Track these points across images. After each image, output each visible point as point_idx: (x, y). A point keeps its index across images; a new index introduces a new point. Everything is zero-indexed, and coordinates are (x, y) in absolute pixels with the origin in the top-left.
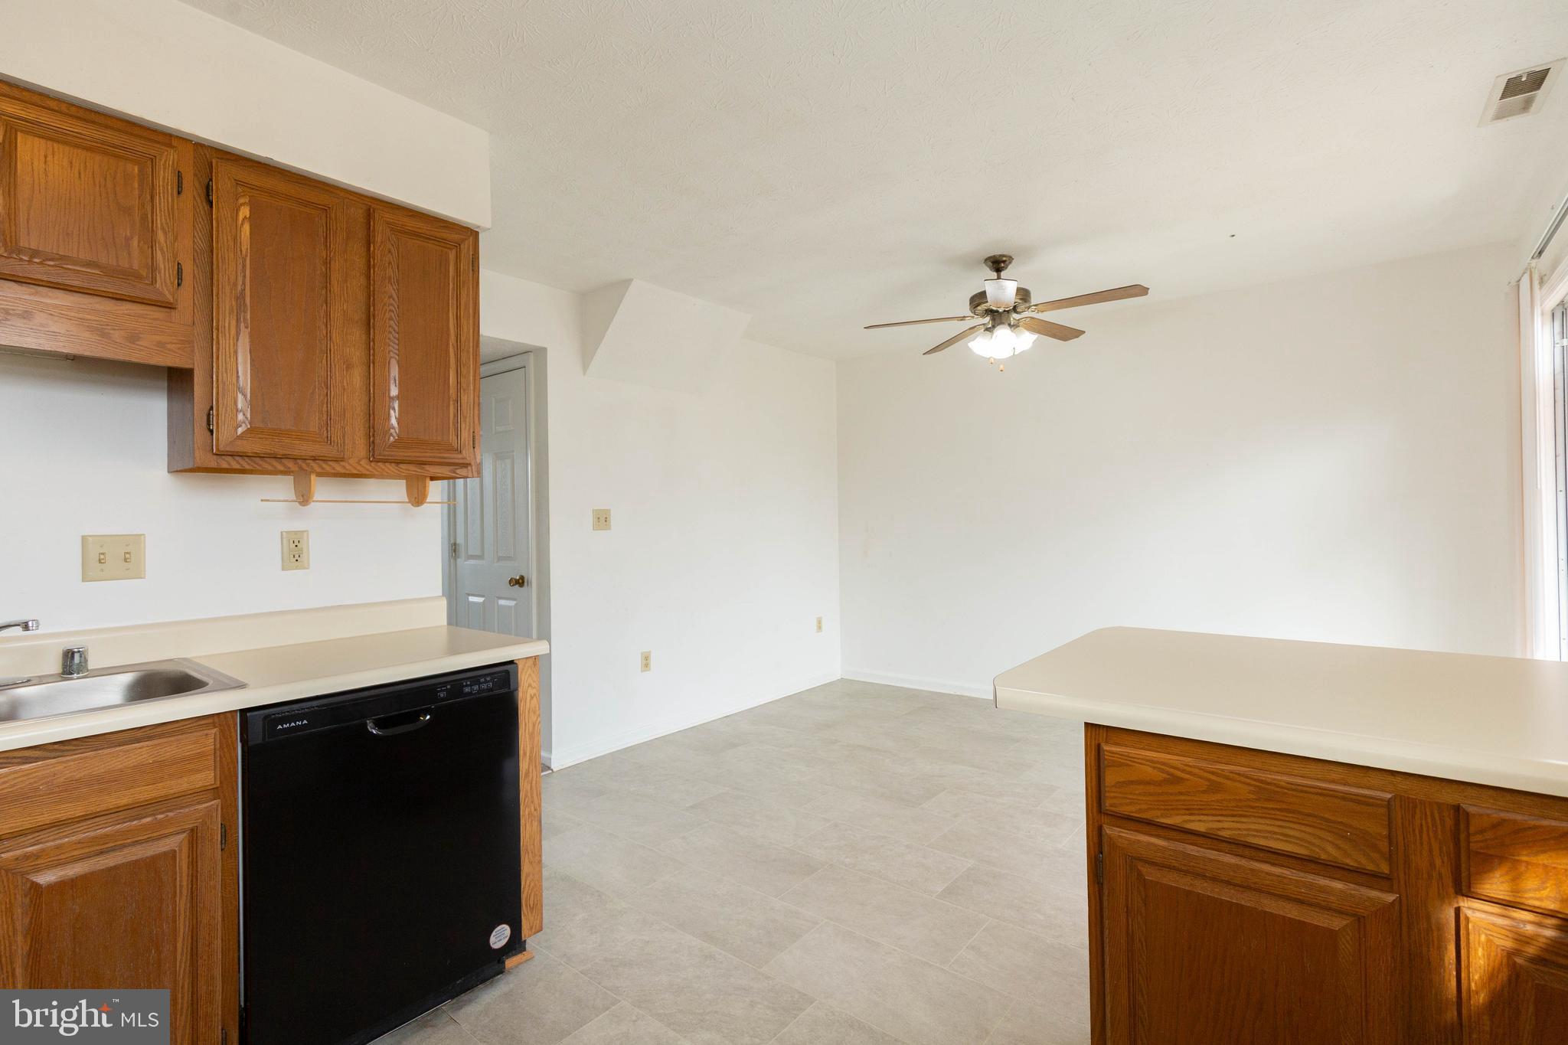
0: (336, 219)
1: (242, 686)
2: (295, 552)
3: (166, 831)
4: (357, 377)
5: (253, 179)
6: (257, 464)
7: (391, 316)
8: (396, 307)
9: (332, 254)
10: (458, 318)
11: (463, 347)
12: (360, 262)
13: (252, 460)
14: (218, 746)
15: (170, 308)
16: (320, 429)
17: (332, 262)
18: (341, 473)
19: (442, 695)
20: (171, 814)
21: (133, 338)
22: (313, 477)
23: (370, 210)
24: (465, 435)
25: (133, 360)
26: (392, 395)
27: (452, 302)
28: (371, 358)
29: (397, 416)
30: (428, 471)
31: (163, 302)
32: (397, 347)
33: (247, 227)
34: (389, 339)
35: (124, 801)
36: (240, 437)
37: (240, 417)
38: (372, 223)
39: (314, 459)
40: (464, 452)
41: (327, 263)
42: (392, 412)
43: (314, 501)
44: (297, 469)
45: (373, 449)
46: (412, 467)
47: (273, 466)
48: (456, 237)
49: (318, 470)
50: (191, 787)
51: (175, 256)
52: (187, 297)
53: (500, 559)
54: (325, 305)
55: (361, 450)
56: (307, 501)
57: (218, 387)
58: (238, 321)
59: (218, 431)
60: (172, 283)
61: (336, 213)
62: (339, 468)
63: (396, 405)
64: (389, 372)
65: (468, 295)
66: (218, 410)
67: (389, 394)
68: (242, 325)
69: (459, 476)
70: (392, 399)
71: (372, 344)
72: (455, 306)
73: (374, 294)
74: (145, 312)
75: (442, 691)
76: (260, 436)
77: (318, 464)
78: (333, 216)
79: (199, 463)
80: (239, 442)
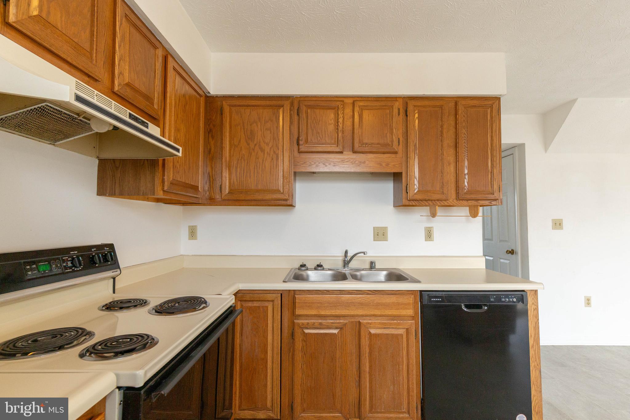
0: (445, 109)
1: (419, 282)
2: (429, 235)
3: (401, 327)
4: (452, 168)
5: (419, 103)
6: (420, 203)
7: (465, 142)
8: (466, 137)
9: (444, 123)
10: (492, 137)
11: (494, 149)
12: (453, 123)
13: (419, 202)
14: (414, 302)
15: (396, 153)
16: (440, 189)
17: (444, 126)
18: (447, 205)
19: (492, 300)
20: (401, 322)
21: (387, 165)
22: (437, 207)
23: (456, 102)
24: (496, 187)
25: (388, 172)
26: (465, 173)
27: (489, 130)
28: (457, 159)
29: (467, 181)
30: (479, 203)
31: (395, 152)
32: (467, 154)
33: (417, 121)
34: (464, 151)
35: (390, 313)
36: (415, 194)
37: (416, 187)
38: (457, 107)
39: (438, 200)
40: (495, 194)
41: (442, 126)
42: (465, 180)
43: (437, 216)
44: (432, 204)
45: (459, 195)
46: (473, 202)
47: (425, 203)
48: (490, 102)
49: (439, 204)
50: (406, 314)
51: (398, 136)
52: (401, 149)
53: (501, 241)
54: (441, 142)
55: (454, 196)
56: (435, 216)
57: (409, 177)
58: (415, 154)
59: (409, 192)
60: (397, 145)
61: (445, 107)
62: (446, 204)
63: (467, 177)
64: (464, 164)
65: (496, 126)
66: (409, 185)
67: (464, 173)
68: (416, 155)
69: (492, 205)
70: (465, 175)
71: (458, 154)
72: (490, 132)
73: (458, 134)
74: (390, 156)
75: (492, 298)
76: (421, 193)
77: (439, 202)
78: (444, 108)
79: (404, 204)
80: (415, 196)
